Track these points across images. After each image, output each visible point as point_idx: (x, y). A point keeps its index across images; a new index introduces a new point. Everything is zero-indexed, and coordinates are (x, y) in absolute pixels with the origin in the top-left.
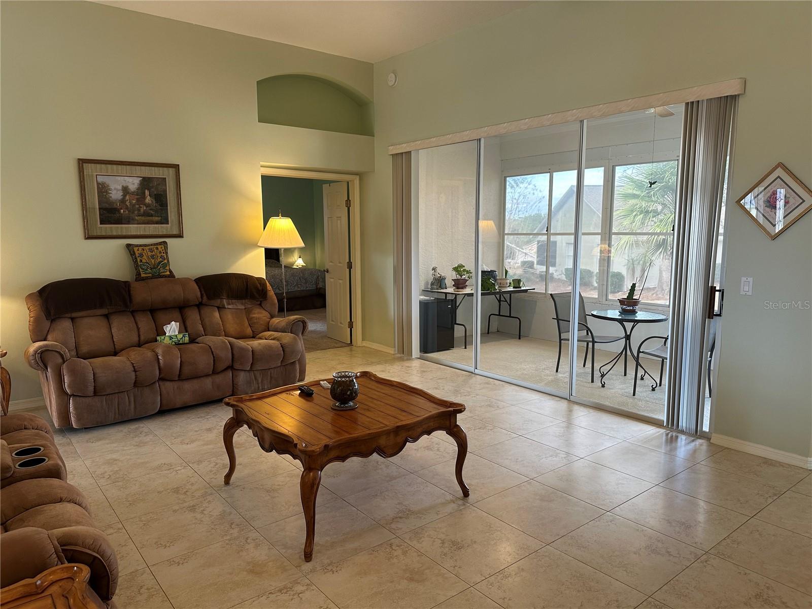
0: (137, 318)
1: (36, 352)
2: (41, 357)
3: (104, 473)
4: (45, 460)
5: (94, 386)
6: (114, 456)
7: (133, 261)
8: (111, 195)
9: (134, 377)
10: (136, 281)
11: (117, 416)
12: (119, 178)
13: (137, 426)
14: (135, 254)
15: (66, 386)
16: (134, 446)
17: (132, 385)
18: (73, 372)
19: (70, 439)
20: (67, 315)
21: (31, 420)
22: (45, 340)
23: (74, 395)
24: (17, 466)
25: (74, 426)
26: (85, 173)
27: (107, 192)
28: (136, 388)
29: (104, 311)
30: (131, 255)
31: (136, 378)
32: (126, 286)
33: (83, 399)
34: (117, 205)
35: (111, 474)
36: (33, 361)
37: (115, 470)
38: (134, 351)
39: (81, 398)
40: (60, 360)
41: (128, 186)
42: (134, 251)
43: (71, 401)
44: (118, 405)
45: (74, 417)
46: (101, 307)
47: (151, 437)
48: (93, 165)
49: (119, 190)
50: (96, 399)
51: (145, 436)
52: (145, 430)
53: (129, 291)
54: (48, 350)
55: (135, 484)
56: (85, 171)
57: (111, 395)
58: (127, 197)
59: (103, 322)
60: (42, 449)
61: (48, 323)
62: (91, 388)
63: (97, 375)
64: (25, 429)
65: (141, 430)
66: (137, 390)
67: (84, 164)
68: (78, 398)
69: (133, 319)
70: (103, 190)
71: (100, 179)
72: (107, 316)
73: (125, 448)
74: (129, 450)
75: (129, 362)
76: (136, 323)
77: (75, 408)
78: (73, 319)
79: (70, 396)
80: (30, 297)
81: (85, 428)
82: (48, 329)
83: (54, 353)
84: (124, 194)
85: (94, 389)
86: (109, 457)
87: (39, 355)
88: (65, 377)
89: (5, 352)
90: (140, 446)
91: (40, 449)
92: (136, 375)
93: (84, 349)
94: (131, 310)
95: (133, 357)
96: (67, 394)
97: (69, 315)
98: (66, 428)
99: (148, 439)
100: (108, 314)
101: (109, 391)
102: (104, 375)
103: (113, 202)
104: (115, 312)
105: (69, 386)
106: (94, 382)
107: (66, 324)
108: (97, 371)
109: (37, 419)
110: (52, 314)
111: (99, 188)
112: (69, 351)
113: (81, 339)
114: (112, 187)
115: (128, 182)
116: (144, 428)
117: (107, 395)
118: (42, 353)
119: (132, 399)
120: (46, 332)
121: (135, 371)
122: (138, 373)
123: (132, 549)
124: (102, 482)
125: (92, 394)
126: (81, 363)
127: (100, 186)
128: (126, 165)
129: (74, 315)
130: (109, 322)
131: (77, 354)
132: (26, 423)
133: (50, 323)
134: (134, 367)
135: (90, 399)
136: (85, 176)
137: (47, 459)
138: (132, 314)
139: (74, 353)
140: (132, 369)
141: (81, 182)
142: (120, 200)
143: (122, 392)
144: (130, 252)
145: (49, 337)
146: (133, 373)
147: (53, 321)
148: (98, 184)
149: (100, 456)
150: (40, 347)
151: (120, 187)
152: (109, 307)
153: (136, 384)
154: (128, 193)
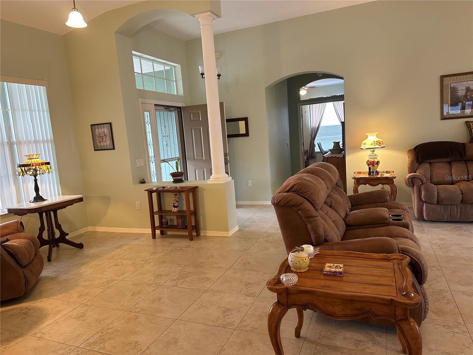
0: (468, 165)
1: (409, 178)
2: (411, 181)
3: (436, 243)
4: (403, 220)
5: (437, 199)
6: (444, 237)
7: (469, 131)
8: (458, 93)
9: (461, 197)
10: (470, 143)
11: (449, 217)
12: (464, 83)
13: (460, 225)
14: (471, 127)
15: (422, 196)
16: (456, 235)
17: (460, 202)
18: (426, 190)
19: (422, 224)
20: (427, 161)
21: (401, 205)
22: (415, 173)
23: (426, 202)
24: (391, 220)
25: (425, 218)
26: (444, 84)
27: (456, 92)
28: (462, 204)
29: (448, 160)
30: (468, 127)
31: (462, 198)
32: (462, 146)
33: (431, 205)
34: (461, 98)
35: (440, 244)
36: (407, 182)
37: (443, 243)
38: (463, 183)
39: (430, 204)
40: (421, 183)
41: (469, 87)
42: (470, 125)
43: (424, 205)
44: (450, 211)
45: (425, 213)
46: (447, 157)
47: (467, 232)
48: (449, 77)
49: (464, 90)
50: (438, 206)
51: (464, 231)
52: (465, 228)
53: (464, 149)
54: (415, 177)
55: (452, 253)
56: (444, 82)
57: (446, 206)
58: (469, 93)
59: (447, 166)
60: (403, 216)
61: (417, 165)
62: (436, 200)
63: (439, 193)
64: (398, 209)
65: (462, 228)
66: (462, 205)
67: (444, 78)
68: (428, 204)
69: (465, 164)
70: (454, 90)
71: (452, 85)
72: (450, 163)
73: (451, 235)
74: (453, 236)
75: (459, 188)
76: (467, 168)
77: (426, 209)
78: (430, 163)
79: (424, 202)
80: (410, 151)
81: (431, 221)
82: (417, 168)
83: (418, 179)
84: (467, 91)
85: (437, 200)
86: (441, 236)
87: (411, 180)
88: (422, 192)
89: (395, 176)
90: (460, 236)
91: (402, 216)
92: (463, 197)
93: (435, 180)
94: (464, 160)
95: (462, 186)
96: (423, 201)
97: (428, 161)
98: (421, 219)
99: (466, 233)
100: (451, 161)
101: (445, 203)
102: (443, 193)
103: (459, 98)
104: (454, 161)
105: (424, 196)
106: (438, 197)
107: (426, 166)
108: (440, 191)
109: (404, 206)
110: (420, 160)
111: (452, 90)
112: (426, 180)
113: (434, 174)
114: (459, 89)
115: (470, 84)
116: (464, 228)
117: (444, 205)
118: (412, 178)
119: (459, 210)
120: (416, 169)
121: (462, 194)
122: (464, 195)
123: (443, 280)
124: (435, 247)
125: (436, 203)
126: (431, 186)
127: (452, 89)
128: (469, 74)
129: (431, 161)
130: (450, 165)
131: (431, 182)
132: (399, 206)
133: (418, 165)
134: (462, 192)
135: (435, 205)
136: (444, 85)
137: (404, 220)
138: (465, 162)
139: (429, 181)
140: (461, 193)
141: (441, 89)
142: (463, 96)
143: (453, 205)
144: (467, 125)
145: (417, 171)
146: (461, 195)
147: (420, 164)
148: (451, 88)
149: (436, 235)
150: (412, 176)
151: (464, 88)
152: (451, 158)
153: (462, 202)
154: (469, 91)
